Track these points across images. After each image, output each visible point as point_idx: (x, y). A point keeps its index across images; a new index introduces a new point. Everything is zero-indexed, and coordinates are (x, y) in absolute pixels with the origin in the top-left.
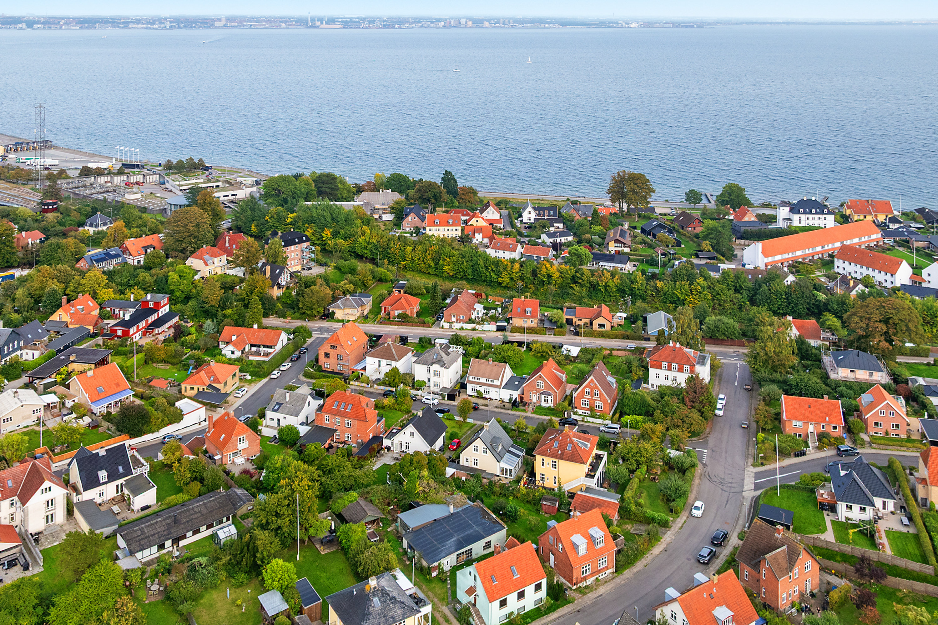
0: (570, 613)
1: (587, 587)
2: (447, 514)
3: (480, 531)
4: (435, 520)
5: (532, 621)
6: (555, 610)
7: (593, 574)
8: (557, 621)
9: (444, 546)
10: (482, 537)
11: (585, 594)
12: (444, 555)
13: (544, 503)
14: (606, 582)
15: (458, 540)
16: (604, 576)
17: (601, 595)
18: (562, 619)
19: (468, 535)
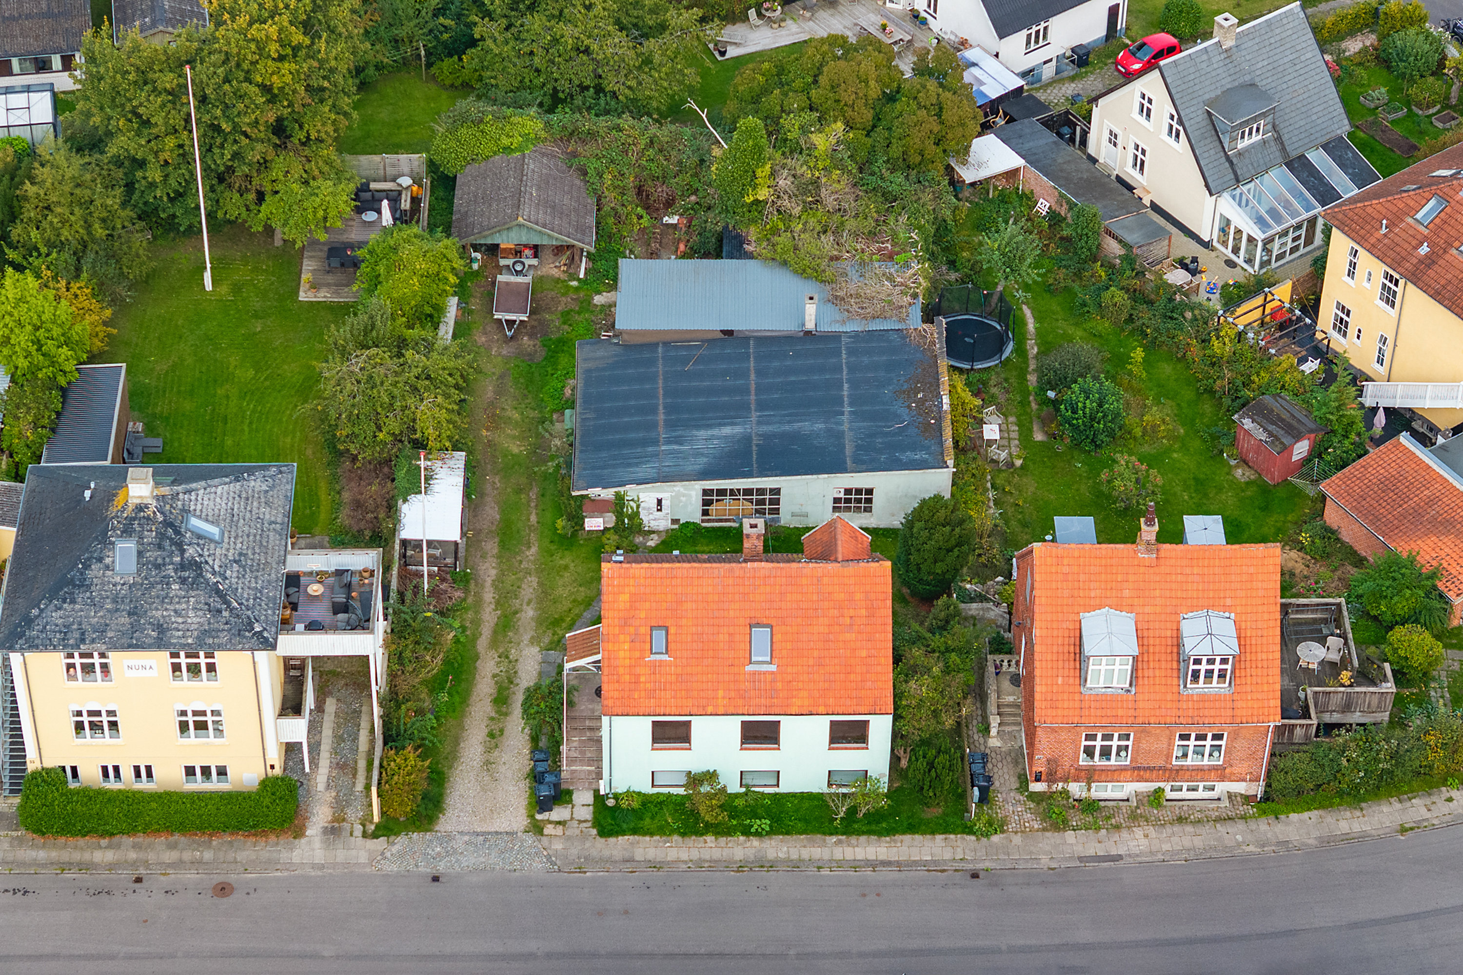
0: (935, 867)
1: (1090, 806)
2: (783, 325)
3: (849, 437)
4: (729, 333)
5: (772, 832)
6: (891, 832)
7: (1138, 771)
8: (868, 872)
9: (678, 441)
10: (836, 466)
11: (1059, 825)
12: (653, 473)
13: (1247, 424)
14: (1181, 820)
15: (747, 439)
16: (1201, 794)
17: (1119, 857)
18: (887, 875)
19: (794, 437)
